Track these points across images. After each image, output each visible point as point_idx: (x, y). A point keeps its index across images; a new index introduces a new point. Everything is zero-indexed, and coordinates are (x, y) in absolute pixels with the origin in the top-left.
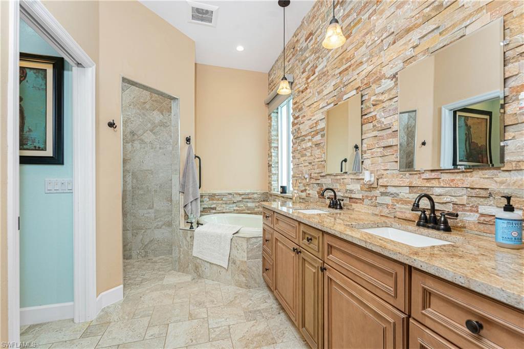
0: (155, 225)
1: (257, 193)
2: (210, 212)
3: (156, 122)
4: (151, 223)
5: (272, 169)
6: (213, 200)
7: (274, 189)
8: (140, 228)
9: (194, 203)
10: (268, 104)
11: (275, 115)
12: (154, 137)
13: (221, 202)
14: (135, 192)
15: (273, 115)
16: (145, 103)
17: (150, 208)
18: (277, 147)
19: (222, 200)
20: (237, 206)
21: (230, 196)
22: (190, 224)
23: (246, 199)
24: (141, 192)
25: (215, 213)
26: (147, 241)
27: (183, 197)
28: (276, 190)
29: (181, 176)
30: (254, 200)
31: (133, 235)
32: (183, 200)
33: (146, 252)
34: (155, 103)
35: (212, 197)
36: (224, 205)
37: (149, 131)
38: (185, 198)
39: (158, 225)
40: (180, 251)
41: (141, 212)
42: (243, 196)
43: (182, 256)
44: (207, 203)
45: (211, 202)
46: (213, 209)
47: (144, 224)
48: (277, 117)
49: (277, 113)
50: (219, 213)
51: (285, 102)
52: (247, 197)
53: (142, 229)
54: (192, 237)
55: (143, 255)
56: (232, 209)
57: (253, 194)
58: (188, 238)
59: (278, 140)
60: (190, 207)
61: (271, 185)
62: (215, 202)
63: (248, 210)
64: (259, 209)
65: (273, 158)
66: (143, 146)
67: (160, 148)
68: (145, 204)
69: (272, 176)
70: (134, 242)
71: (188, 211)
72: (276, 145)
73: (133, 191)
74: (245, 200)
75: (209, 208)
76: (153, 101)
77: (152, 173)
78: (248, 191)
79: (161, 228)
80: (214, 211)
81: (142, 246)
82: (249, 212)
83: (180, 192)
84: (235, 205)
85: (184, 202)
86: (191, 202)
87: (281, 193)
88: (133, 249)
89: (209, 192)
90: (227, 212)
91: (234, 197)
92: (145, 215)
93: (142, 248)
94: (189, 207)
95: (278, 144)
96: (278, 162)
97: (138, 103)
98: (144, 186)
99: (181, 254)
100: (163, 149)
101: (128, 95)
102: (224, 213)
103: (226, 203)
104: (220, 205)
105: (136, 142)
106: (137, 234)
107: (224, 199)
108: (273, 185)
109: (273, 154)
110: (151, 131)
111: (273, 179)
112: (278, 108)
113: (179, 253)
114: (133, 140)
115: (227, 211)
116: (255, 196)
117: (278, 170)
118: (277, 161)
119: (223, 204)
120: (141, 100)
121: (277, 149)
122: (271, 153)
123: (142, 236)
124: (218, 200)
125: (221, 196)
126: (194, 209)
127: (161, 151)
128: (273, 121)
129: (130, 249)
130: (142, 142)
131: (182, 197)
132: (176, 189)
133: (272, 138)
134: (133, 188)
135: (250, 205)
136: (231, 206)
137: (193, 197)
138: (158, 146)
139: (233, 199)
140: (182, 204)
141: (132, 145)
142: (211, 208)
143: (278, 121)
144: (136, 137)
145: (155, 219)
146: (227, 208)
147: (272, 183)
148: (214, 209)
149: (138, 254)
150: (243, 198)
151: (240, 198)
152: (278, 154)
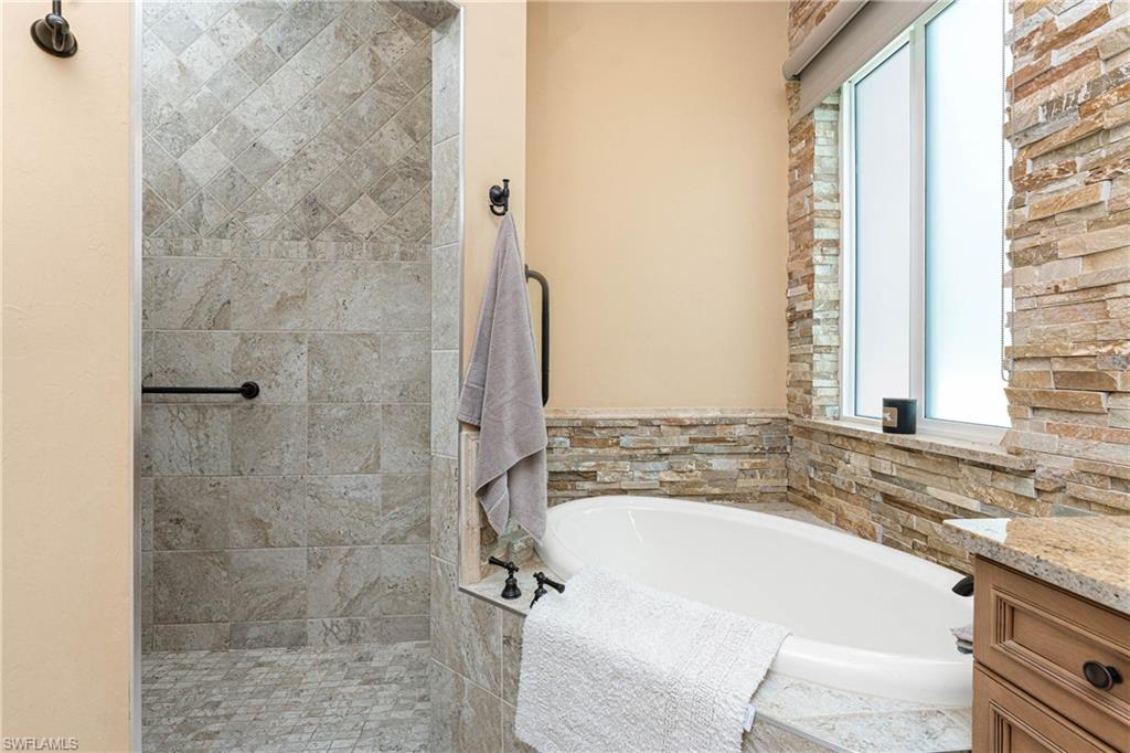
0: (385, 528)
1: (743, 421)
2: (574, 488)
3: (391, 162)
4: (372, 523)
5: (816, 329)
6: (584, 443)
7: (823, 407)
8: (333, 541)
9: (521, 479)
10: (798, 77)
11: (829, 115)
12: (385, 216)
13: (615, 451)
14: (318, 411)
15: (821, 118)
16: (354, 97)
17: (366, 469)
18: (836, 243)
19: (617, 444)
20: (671, 468)
21: (647, 431)
22: (504, 574)
23: (704, 441)
24: (339, 412)
25: (591, 494)
26: (356, 585)
27: (474, 444)
28: (829, 411)
29: (468, 353)
30: (734, 448)
31: (309, 562)
32: (473, 460)
33: (355, 625)
34: (388, 98)
35: (582, 432)
36: (626, 465)
37: (366, 198)
38: (485, 454)
39: (393, 530)
40: (460, 685)
41: (338, 482)
42: (693, 433)
43: (468, 713)
44: (568, 456)
45: (578, 451)
46: (586, 479)
47: (348, 524)
48: (835, 126)
49: (837, 107)
50: (605, 493)
51: (904, 36)
52: (708, 434)
53: (341, 543)
54: (513, 642)
55: (343, 636)
56: (652, 477)
57: (732, 422)
58: (496, 642)
59: (838, 216)
60: (507, 492)
61: (809, 392)
62: (591, 451)
63: (712, 482)
64: (752, 482)
65: (819, 286)
66: (346, 247)
67: (403, 256)
68: (352, 455)
69: (816, 357)
70: (315, 590)
71: (497, 514)
72: (832, 236)
73: (312, 409)
74: (700, 447)
75: (570, 473)
76: (380, 88)
77: (375, 347)
78: (713, 413)
79: (403, 540)
80: (588, 485)
81: (341, 605)
82: (717, 491)
83: (462, 424)
84: (664, 463)
85: (481, 470)
86: (509, 472)
87: (887, 429)
88: (311, 611)
89: (570, 415)
90: (636, 492)
91: (661, 435)
92: (351, 495)
93: (340, 611)
94: (501, 493)
95: (839, 229)
96: (837, 303)
97: (332, 99)
98: (349, 390)
99: (465, 701)
100: (413, 257)
101: (300, 71)
102: (624, 492)
103: (631, 458)
104: (609, 463)
105: (324, 235)
106: (325, 559)
107: (624, 441)
108: (820, 393)
109: (818, 271)
110: (375, 195)
111: (817, 368)
112: (839, 91)
113: (459, 695)
114: (315, 229)
115: (637, 484)
116: (740, 430)
117: (838, 333)
118: (833, 297)
119: (622, 458)
120: (342, 88)
121: (833, 251)
122: (810, 265)
123: (339, 568)
124: (604, 444)
125: (615, 429)
126: (521, 502)
127: (406, 265)
128: (820, 141)
129: (301, 613)
130: (345, 234)
131: (470, 442)
132: (447, 407)
133: (817, 206)
134: (311, 398)
135: (718, 464)
136: (650, 466)
137: (520, 447)
138: (397, 248)
139: (659, 442)
140: (470, 480)
141: (310, 247)
142: (577, 473)
143: (837, 140)
144: (323, 218)
145: (384, 507)
146: (637, 474)
147: (816, 383)
148: (590, 476)
149: (328, 631)
150: (692, 440)
151: (680, 440)
152: (837, 270)
